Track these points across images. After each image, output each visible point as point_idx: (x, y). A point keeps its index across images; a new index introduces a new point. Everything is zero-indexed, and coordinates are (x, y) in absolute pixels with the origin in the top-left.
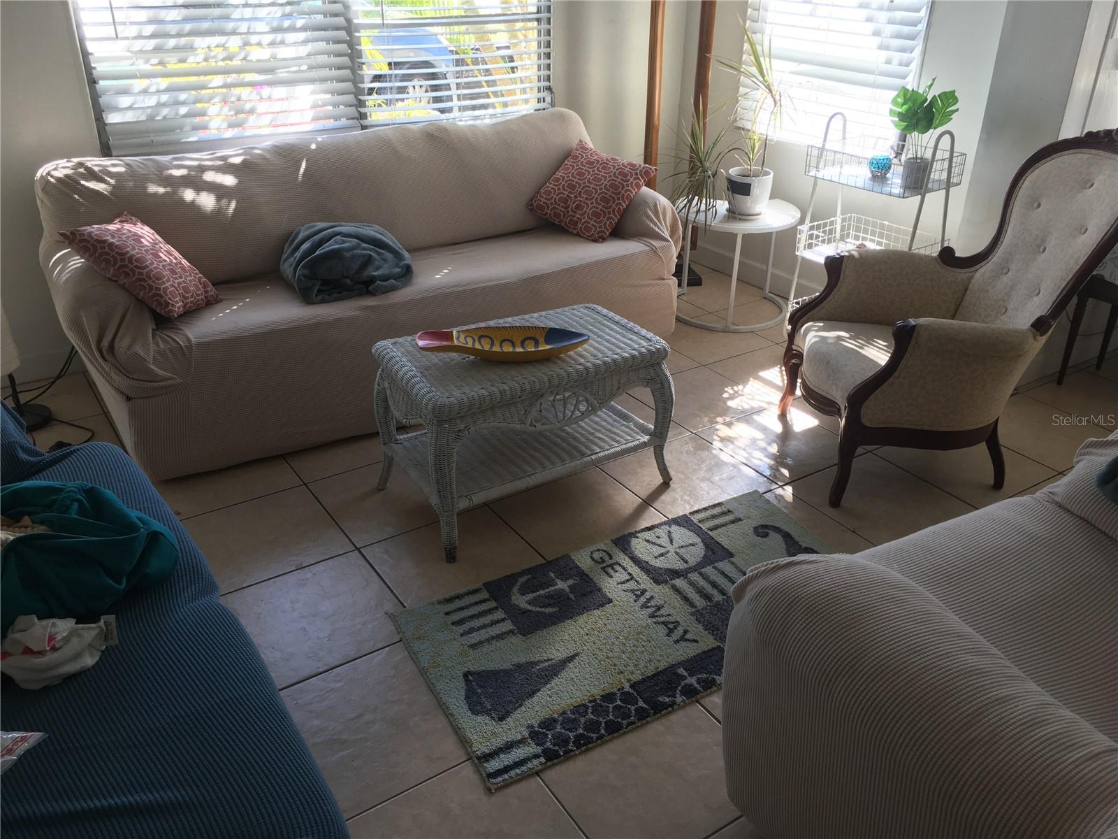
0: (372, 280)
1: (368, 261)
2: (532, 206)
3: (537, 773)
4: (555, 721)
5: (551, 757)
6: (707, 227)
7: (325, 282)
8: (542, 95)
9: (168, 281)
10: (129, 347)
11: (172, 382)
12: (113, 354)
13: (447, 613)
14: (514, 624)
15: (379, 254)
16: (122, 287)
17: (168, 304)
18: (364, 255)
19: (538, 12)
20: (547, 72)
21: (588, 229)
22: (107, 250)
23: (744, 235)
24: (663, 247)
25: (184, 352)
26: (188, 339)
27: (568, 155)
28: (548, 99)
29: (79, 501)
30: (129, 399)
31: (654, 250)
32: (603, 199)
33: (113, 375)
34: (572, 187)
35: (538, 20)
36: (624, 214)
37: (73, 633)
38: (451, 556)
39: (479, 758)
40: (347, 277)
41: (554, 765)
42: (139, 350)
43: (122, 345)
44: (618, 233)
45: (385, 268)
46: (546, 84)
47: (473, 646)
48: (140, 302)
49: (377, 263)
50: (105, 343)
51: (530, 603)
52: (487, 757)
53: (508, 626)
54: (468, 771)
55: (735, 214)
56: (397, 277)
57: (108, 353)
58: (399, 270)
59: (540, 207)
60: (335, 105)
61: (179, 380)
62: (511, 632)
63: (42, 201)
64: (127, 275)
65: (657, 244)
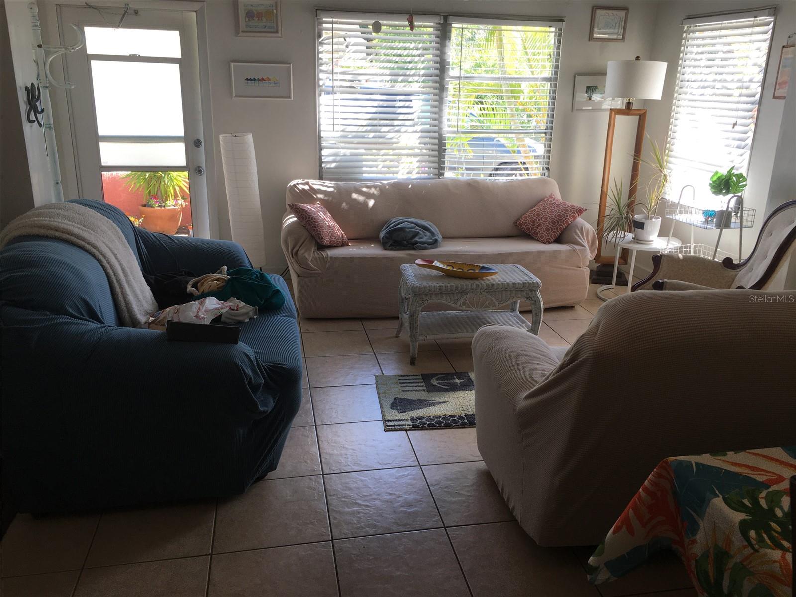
0: (416, 242)
1: (417, 234)
2: (517, 224)
3: (406, 431)
4: (424, 418)
5: (415, 428)
6: (616, 245)
7: (395, 242)
8: (544, 171)
9: (326, 229)
10: (304, 253)
11: (317, 271)
12: (297, 255)
13: (400, 379)
14: (426, 388)
15: (424, 233)
16: (307, 229)
17: (322, 238)
18: (416, 232)
20: (548, 160)
21: (542, 237)
22: (304, 213)
23: (637, 251)
24: (580, 250)
25: (324, 260)
26: (328, 255)
27: (542, 200)
28: (547, 174)
29: (257, 274)
30: (299, 276)
31: (575, 251)
32: (553, 222)
33: (294, 264)
34: (539, 215)
35: (545, 133)
36: (563, 232)
37: (244, 306)
38: (413, 362)
39: (385, 421)
40: (405, 241)
41: (415, 430)
42: (307, 255)
43: (301, 252)
44: (558, 240)
45: (425, 238)
46: (547, 166)
47: (404, 391)
48: (313, 237)
49: (421, 236)
50: (294, 251)
51: (438, 383)
52: (388, 421)
53: (424, 388)
54: (381, 424)
55: (637, 240)
56: (429, 244)
57: (295, 255)
58: (431, 241)
59: (521, 225)
60: (429, 168)
61: (320, 272)
62: (424, 390)
63: (288, 195)
64: (310, 225)
65: (577, 247)
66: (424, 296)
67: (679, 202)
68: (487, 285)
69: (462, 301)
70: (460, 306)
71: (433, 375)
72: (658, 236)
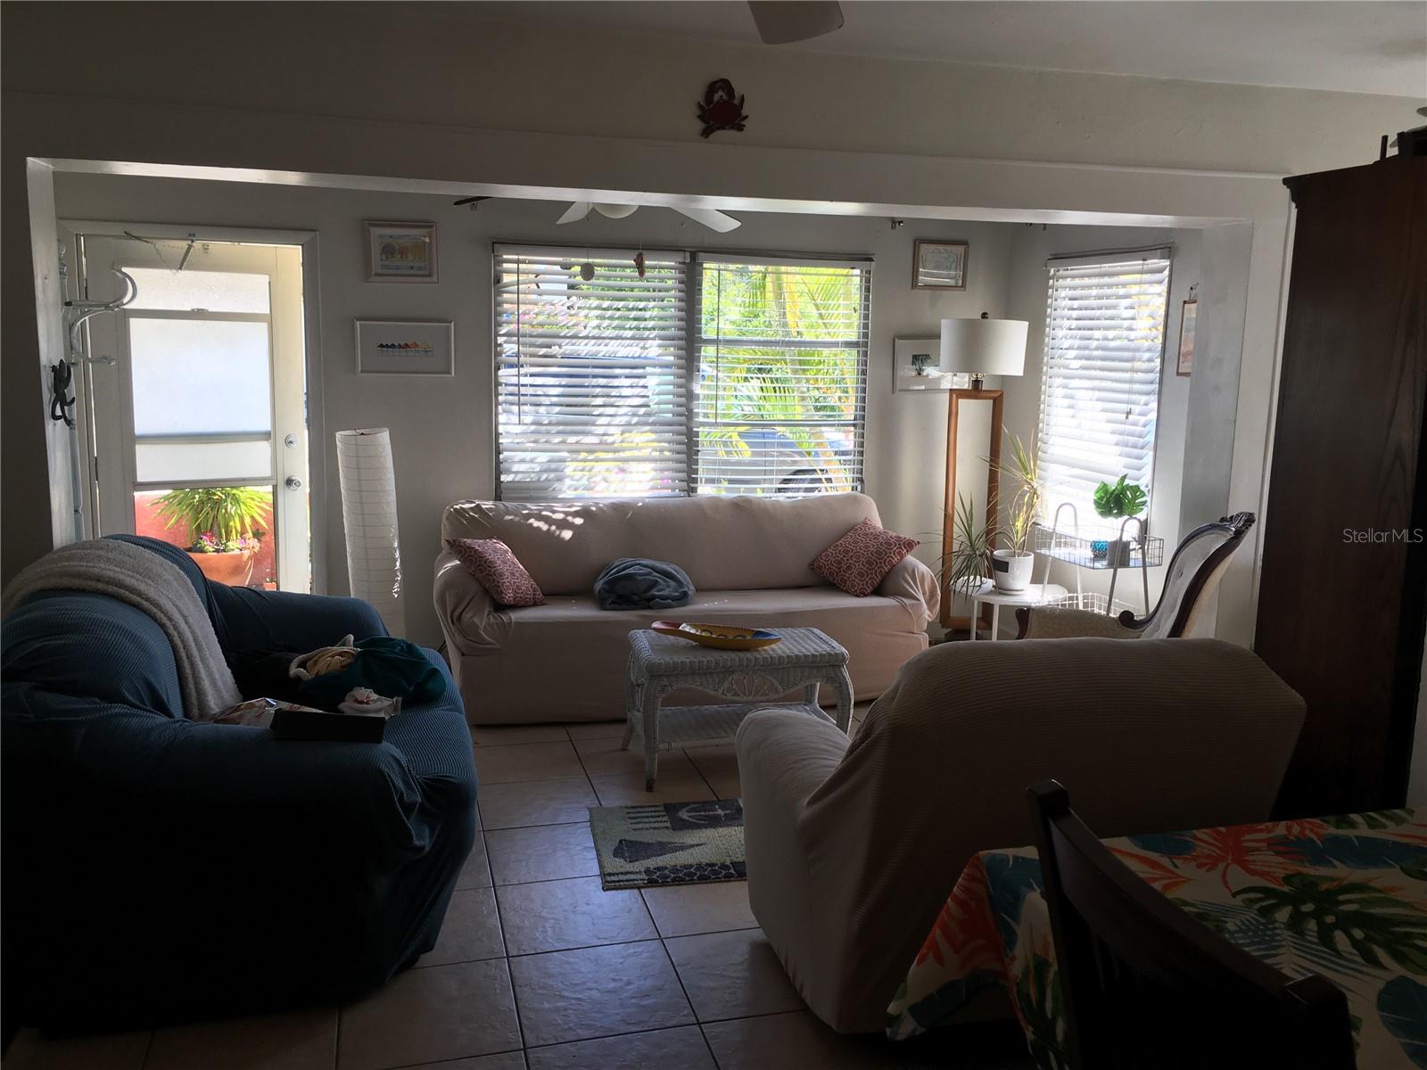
0: (654, 597)
1: (655, 584)
2: (814, 566)
3: (639, 888)
4: (666, 868)
5: (652, 883)
6: (968, 597)
7: (620, 597)
8: (855, 484)
9: (507, 578)
10: (471, 618)
11: (493, 646)
12: (460, 622)
13: (628, 813)
14: (671, 824)
15: (666, 581)
16: (477, 580)
17: (502, 593)
18: (652, 580)
19: (855, 420)
20: (859, 467)
21: (853, 586)
22: (473, 553)
23: (1000, 606)
24: (913, 605)
25: (505, 627)
26: (510, 618)
27: (852, 528)
28: (859, 488)
29: (402, 647)
30: (463, 654)
31: (904, 606)
32: (869, 563)
33: (456, 635)
34: (846, 552)
35: (854, 425)
36: (886, 577)
37: (378, 700)
38: (649, 788)
39: (604, 874)
40: (635, 594)
41: (652, 886)
42: (476, 620)
43: (467, 616)
44: (878, 591)
45: (668, 589)
46: (859, 476)
47: (634, 830)
48: (486, 591)
49: (661, 587)
50: (456, 614)
51: (690, 817)
52: (610, 875)
53: (668, 825)
54: (599, 880)
55: (1001, 589)
56: (674, 599)
57: (457, 620)
58: (677, 594)
59: (820, 568)
60: (673, 480)
61: (499, 646)
62: (667, 828)
63: (445, 526)
64: (481, 571)
65: (907, 601)
66: (666, 679)
67: (1054, 529)
68: (765, 659)
69: (726, 684)
70: (723, 693)
71: (683, 805)
72: (1031, 583)
